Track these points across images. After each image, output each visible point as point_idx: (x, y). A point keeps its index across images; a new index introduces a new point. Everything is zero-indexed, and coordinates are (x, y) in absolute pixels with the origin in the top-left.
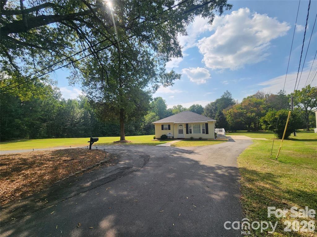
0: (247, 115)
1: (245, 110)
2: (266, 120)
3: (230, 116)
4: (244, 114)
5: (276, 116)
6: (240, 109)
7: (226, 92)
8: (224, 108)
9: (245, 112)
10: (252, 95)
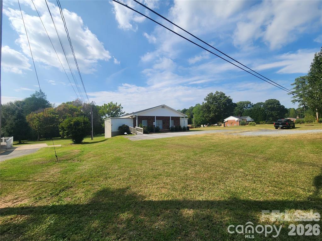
0: (59, 120)
1: (58, 116)
2: (63, 126)
3: (37, 120)
4: (56, 119)
5: (72, 123)
6: (52, 114)
7: (39, 91)
8: (34, 111)
9: (57, 117)
10: (72, 101)
